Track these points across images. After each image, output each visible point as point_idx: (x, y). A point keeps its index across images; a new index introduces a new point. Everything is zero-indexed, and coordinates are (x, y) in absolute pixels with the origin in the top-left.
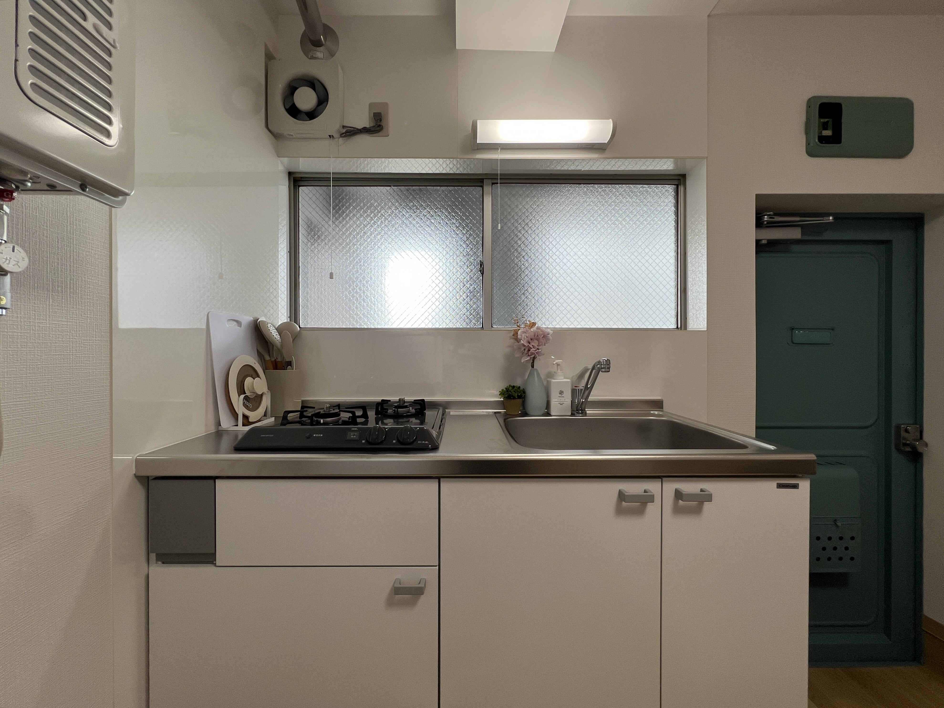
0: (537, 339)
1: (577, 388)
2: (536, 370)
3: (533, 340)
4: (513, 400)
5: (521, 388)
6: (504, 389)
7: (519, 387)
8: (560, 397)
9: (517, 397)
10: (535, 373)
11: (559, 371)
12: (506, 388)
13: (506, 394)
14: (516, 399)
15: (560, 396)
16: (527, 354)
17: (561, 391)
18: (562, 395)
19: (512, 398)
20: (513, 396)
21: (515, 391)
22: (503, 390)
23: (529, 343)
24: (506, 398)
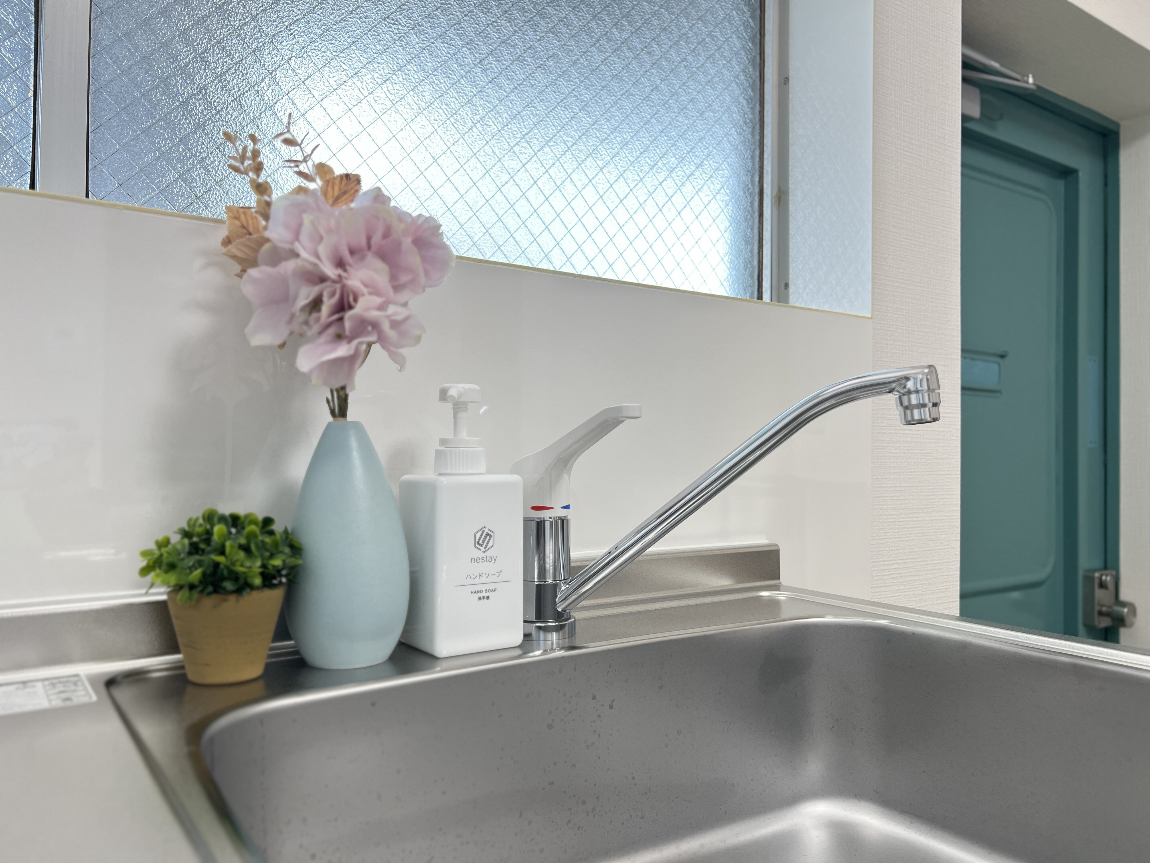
0: (383, 256)
1: (545, 514)
2: (357, 426)
3: (363, 258)
4: (232, 598)
5: (277, 527)
6: (175, 539)
7: (268, 521)
8: (477, 560)
9: (257, 581)
10: (354, 443)
11: (463, 435)
12: (186, 534)
13: (192, 569)
14: (252, 587)
15: (480, 554)
16: (332, 331)
17: (482, 529)
18: (489, 553)
19: (229, 585)
20: (235, 577)
21: (246, 549)
22: (164, 543)
23: (340, 264)
24: (192, 587)
